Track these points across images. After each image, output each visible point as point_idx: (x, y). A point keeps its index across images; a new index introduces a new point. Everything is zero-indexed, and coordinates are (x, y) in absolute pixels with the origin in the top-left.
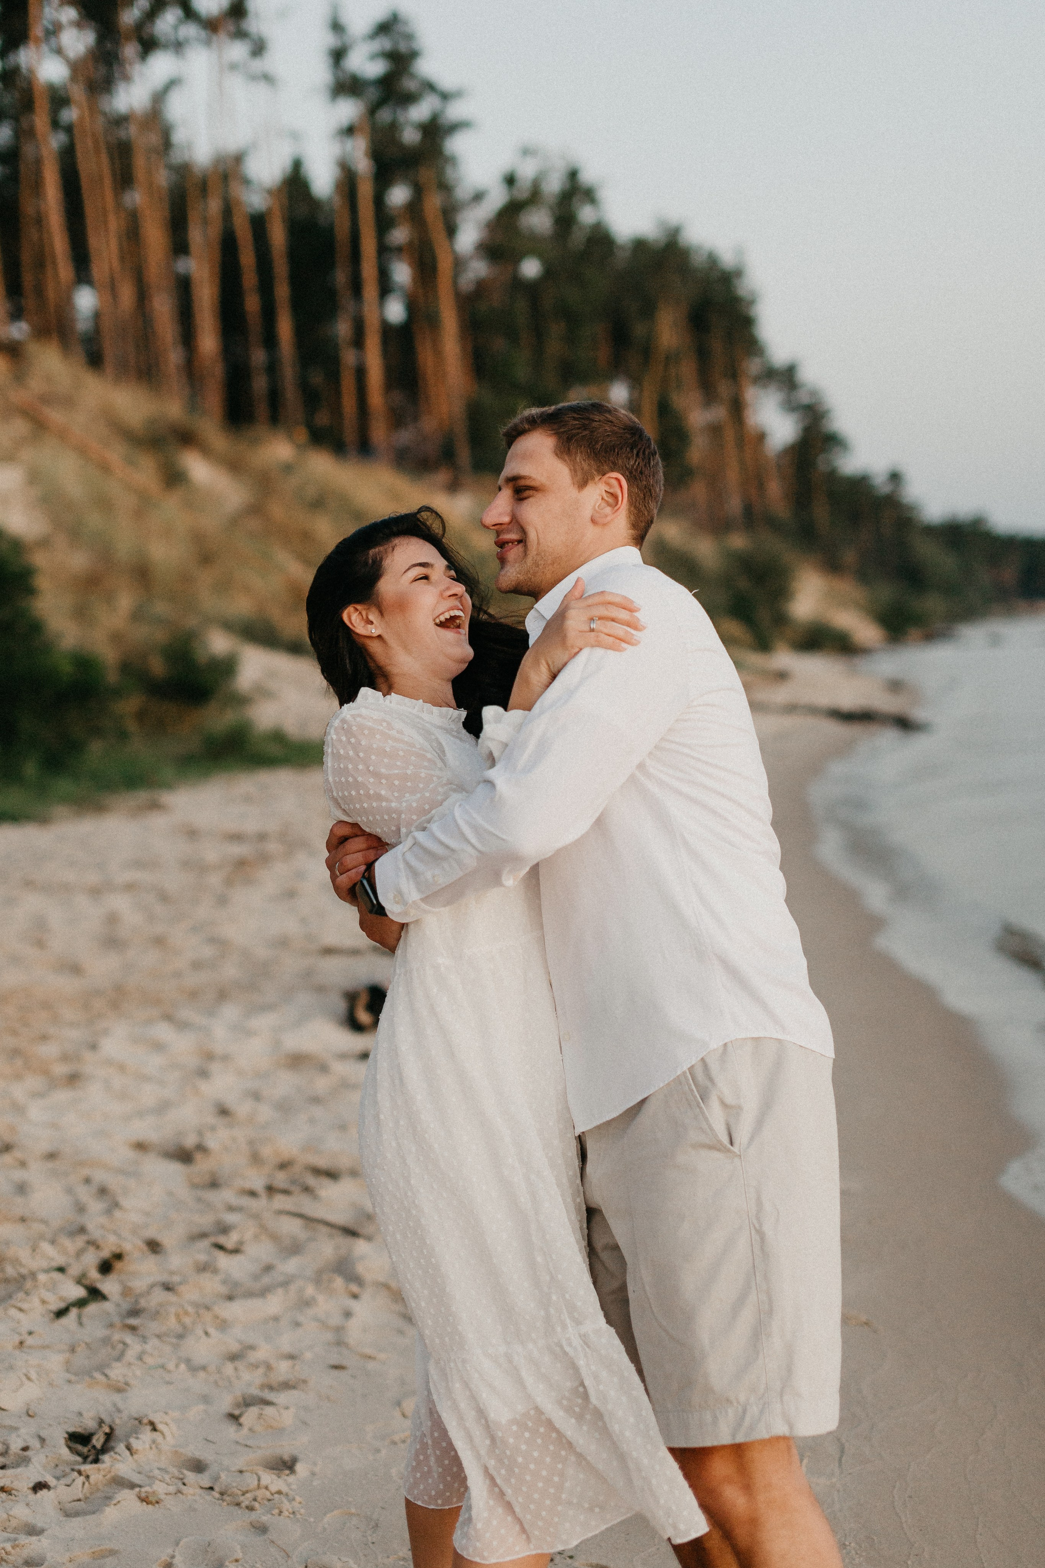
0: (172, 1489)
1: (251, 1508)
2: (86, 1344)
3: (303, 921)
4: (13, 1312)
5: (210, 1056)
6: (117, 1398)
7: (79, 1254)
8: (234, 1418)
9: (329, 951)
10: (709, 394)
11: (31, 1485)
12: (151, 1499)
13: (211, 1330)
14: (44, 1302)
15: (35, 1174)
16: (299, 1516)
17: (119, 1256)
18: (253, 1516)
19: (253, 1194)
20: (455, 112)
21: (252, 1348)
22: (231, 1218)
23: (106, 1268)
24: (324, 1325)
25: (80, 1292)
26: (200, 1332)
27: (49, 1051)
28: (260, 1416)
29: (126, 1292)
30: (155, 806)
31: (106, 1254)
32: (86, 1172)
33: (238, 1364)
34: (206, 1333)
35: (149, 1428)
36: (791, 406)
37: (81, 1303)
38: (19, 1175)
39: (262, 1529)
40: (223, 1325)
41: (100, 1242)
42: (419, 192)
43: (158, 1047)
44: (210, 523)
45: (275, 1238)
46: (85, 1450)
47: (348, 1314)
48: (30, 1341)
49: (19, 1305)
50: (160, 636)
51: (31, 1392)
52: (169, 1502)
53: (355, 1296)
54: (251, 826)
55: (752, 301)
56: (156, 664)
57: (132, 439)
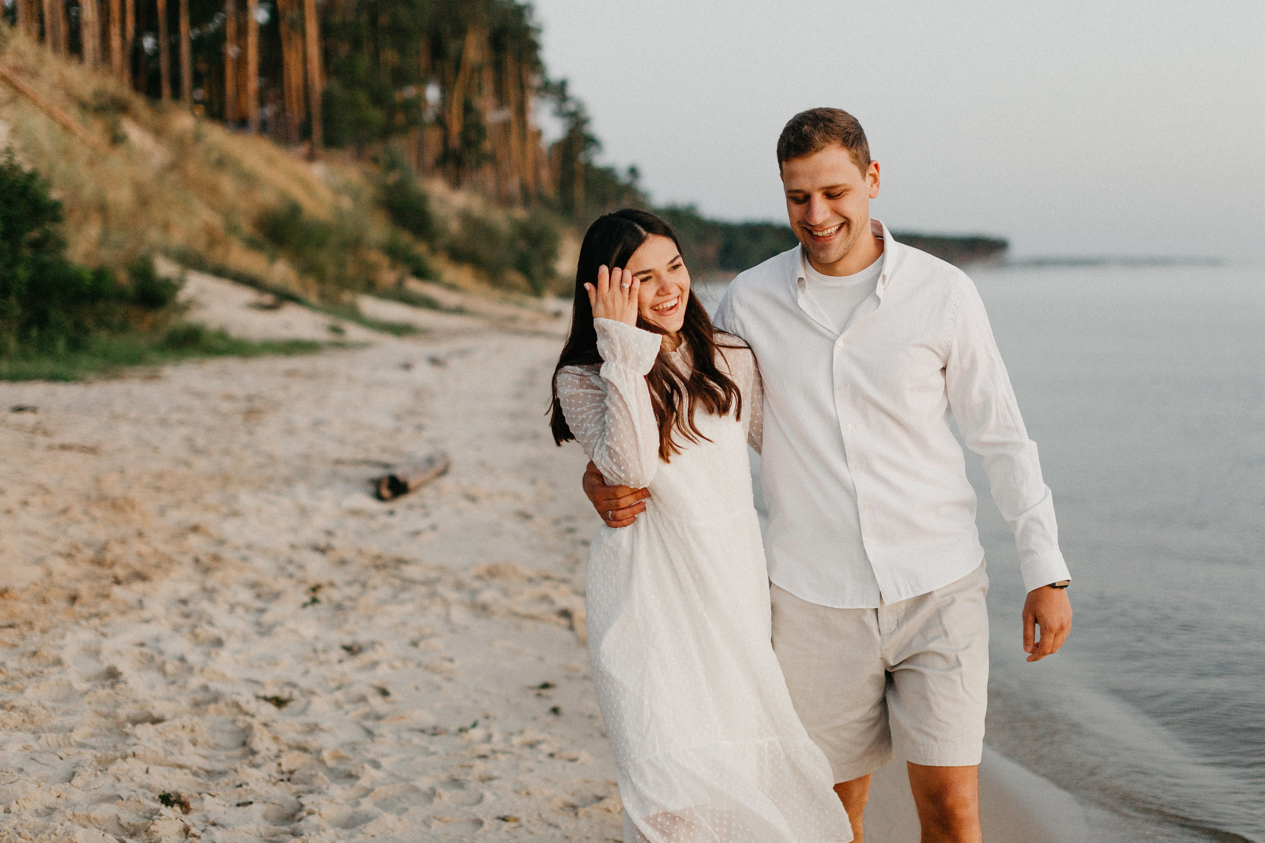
10: (501, 98)
36: (560, 113)
44: (145, 174)
55: (539, 31)
56: (123, 277)
57: (83, 106)
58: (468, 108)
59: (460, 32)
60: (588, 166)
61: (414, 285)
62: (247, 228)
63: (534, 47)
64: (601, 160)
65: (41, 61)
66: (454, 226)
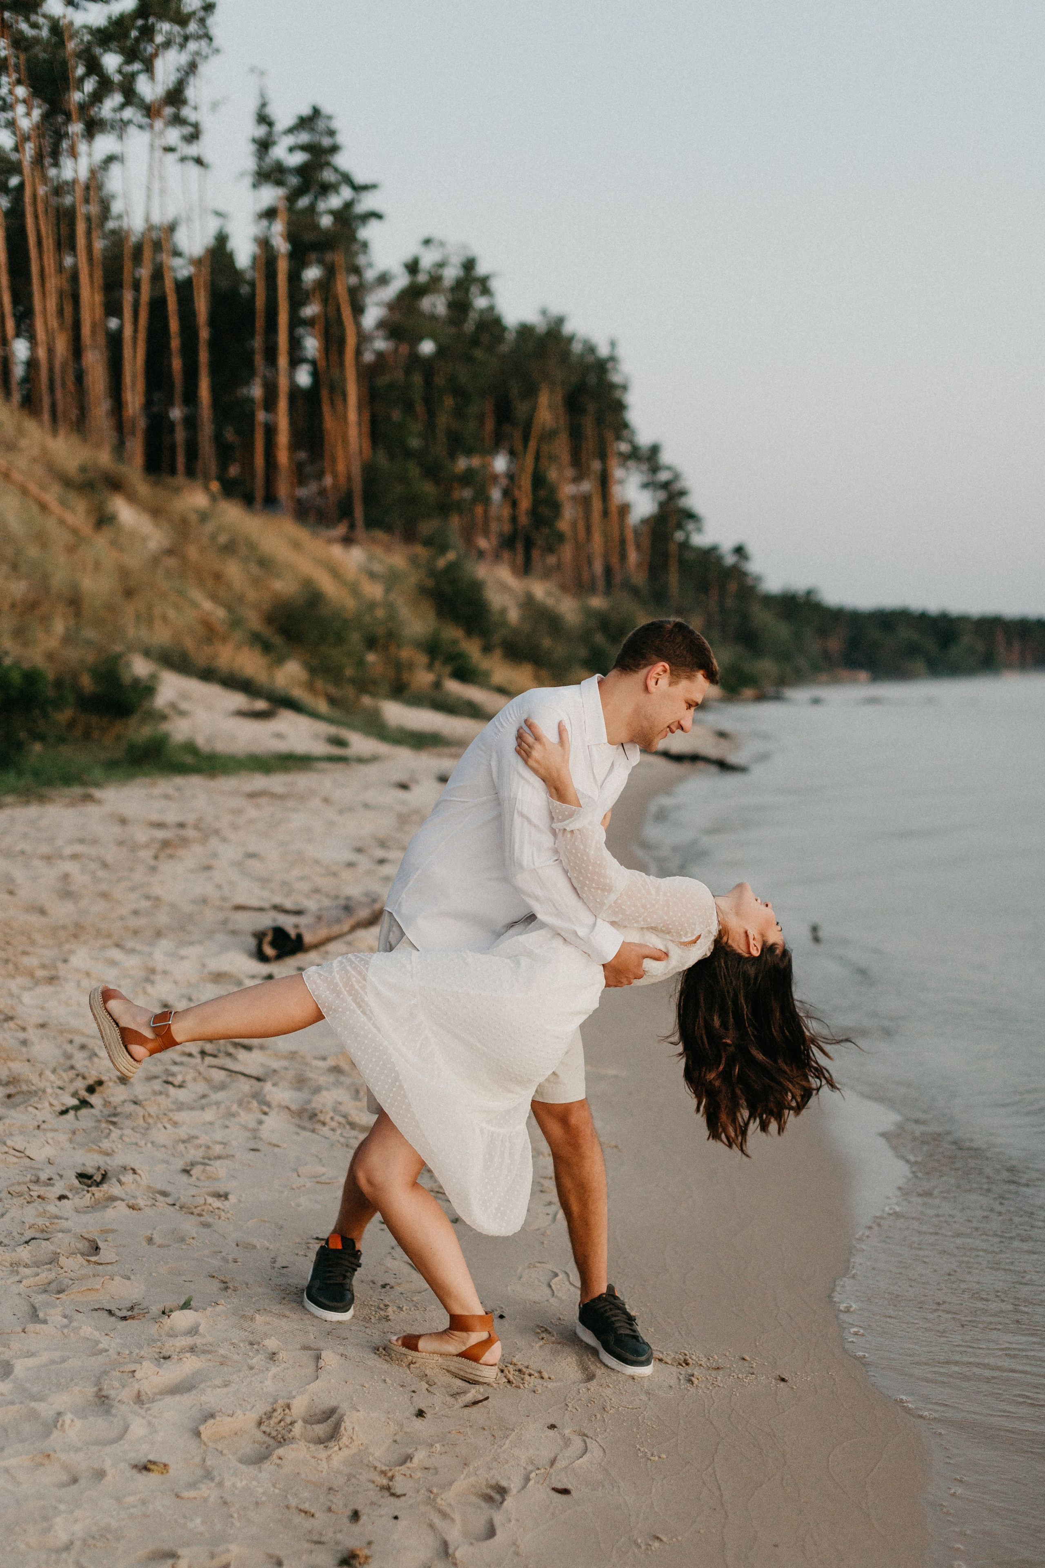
0: (149, 1203)
1: (200, 1215)
2: (83, 1130)
3: (219, 887)
4: (30, 1109)
5: (153, 971)
6: (107, 1159)
7: (72, 1081)
8: (186, 1172)
9: (239, 908)
10: (581, 471)
11: (58, 1196)
12: (136, 1206)
13: (168, 1126)
14: (51, 1105)
15: (32, 1034)
16: (231, 1220)
17: (100, 1083)
18: (202, 1219)
19: (190, 1055)
20: (367, 203)
21: (197, 1138)
22: (175, 1069)
23: (91, 1090)
24: (245, 1128)
25: (75, 1102)
26: (160, 1126)
27: (30, 962)
28: (204, 1171)
29: (107, 1103)
30: (88, 798)
31: (90, 1081)
32: (70, 1036)
33: (188, 1145)
34: (165, 1128)
35: (131, 1171)
36: (651, 484)
37: (76, 1108)
38: (21, 1035)
39: (206, 1225)
40: (175, 1124)
41: (87, 1074)
42: (330, 272)
43: (113, 963)
44: (133, 561)
45: (207, 1080)
46: (90, 1182)
47: (260, 1122)
48: (44, 1126)
49: (35, 1105)
50: (90, 658)
51: (49, 1151)
52: (147, 1211)
53: (265, 1113)
54: (171, 817)
55: (625, 388)
56: (86, 682)
57: (67, 482)
58: (539, 481)
59: (531, 392)
60: (685, 545)
61: (453, 687)
62: (254, 621)
63: (619, 407)
64: (701, 540)
65: (20, 431)
66: (514, 615)
